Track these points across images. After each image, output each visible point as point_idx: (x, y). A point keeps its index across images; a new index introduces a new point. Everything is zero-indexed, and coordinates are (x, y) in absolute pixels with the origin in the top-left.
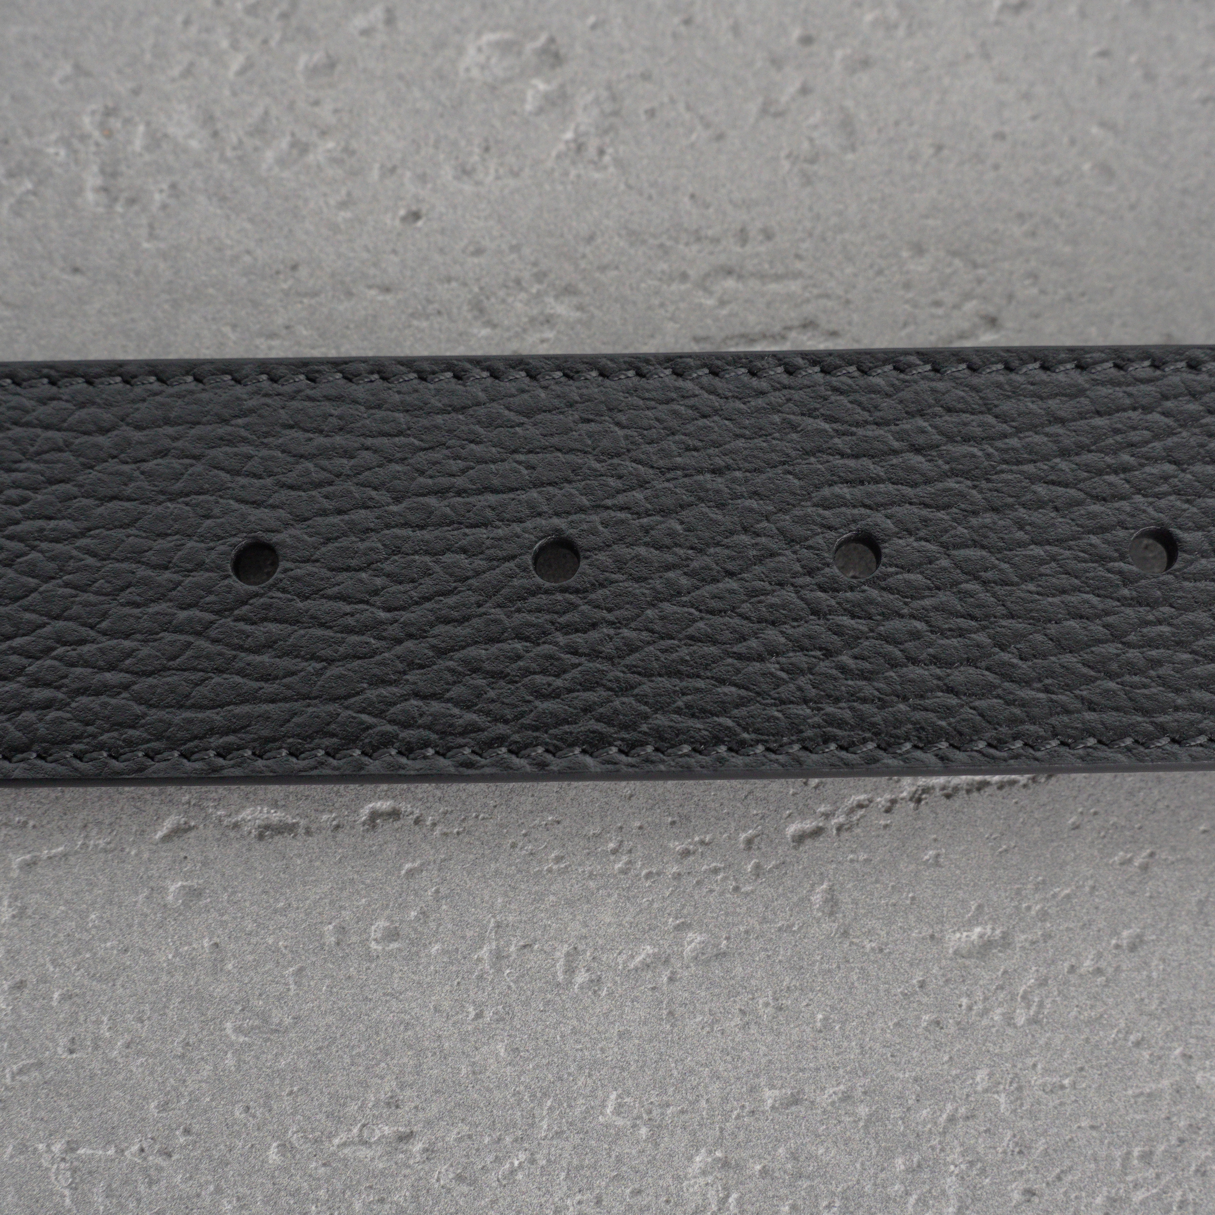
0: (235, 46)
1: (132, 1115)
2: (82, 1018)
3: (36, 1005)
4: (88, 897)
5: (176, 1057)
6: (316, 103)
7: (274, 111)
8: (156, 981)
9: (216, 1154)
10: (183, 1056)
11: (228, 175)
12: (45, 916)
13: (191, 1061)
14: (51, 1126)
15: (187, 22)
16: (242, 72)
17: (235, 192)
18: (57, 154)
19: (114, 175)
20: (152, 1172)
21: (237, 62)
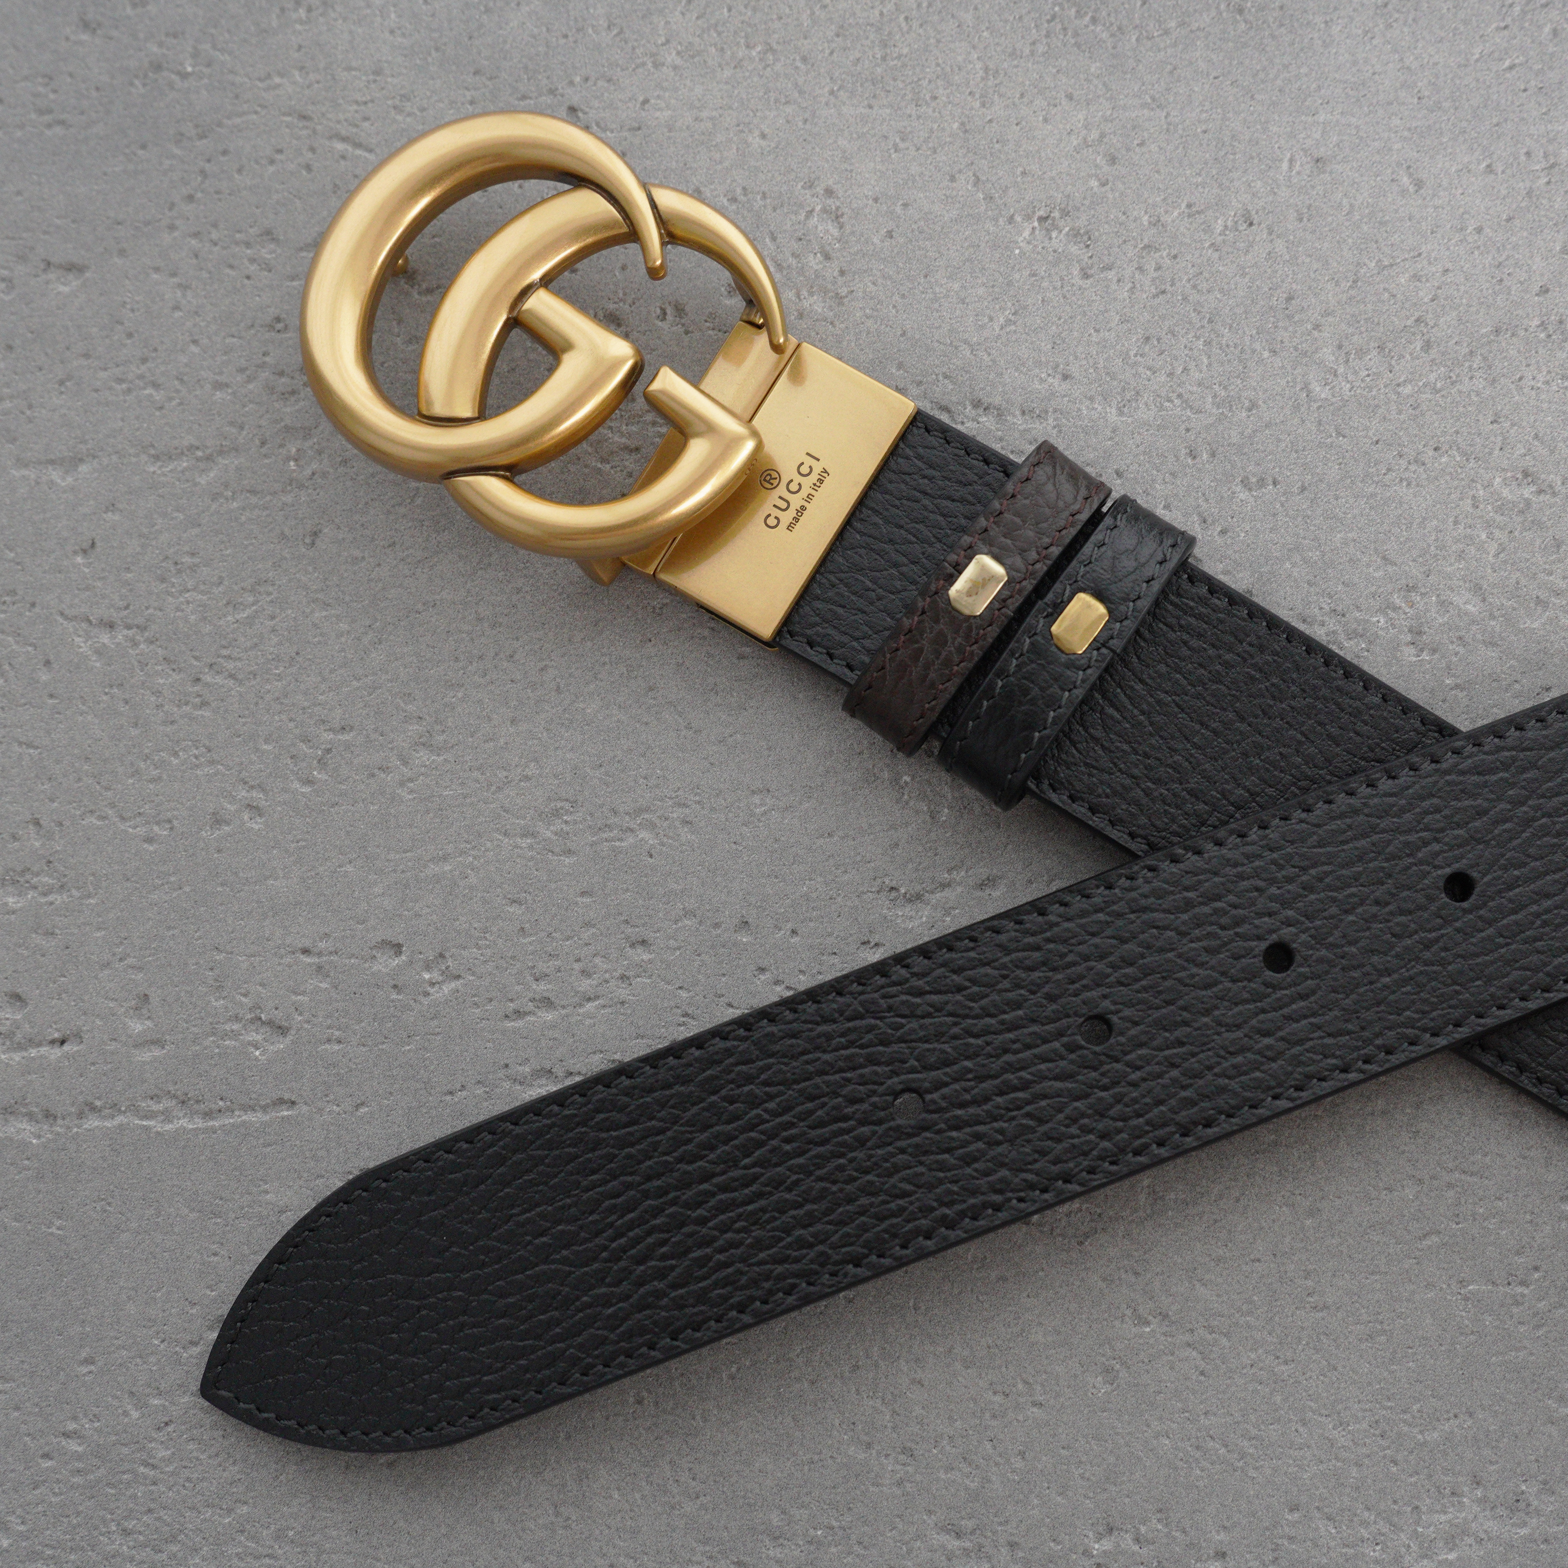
0: (1490, 536)
1: (1501, 1262)
2: (1463, 1201)
3: (1432, 1194)
4: (1459, 1123)
5: (1527, 1222)
6: (1550, 573)
7: (1523, 582)
8: (1509, 1174)
9: (1559, 1284)
10: (1531, 1221)
11: (1498, 629)
12: (1433, 1136)
13: (1537, 1225)
14: (1450, 1272)
15: (1456, 523)
16: (1496, 556)
17: (1502, 639)
18: (1378, 622)
19: (1420, 633)
20: (1519, 1298)
21: (1493, 548)
